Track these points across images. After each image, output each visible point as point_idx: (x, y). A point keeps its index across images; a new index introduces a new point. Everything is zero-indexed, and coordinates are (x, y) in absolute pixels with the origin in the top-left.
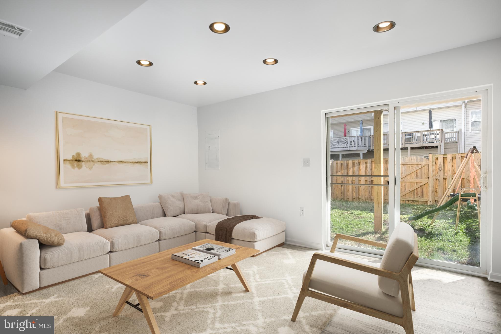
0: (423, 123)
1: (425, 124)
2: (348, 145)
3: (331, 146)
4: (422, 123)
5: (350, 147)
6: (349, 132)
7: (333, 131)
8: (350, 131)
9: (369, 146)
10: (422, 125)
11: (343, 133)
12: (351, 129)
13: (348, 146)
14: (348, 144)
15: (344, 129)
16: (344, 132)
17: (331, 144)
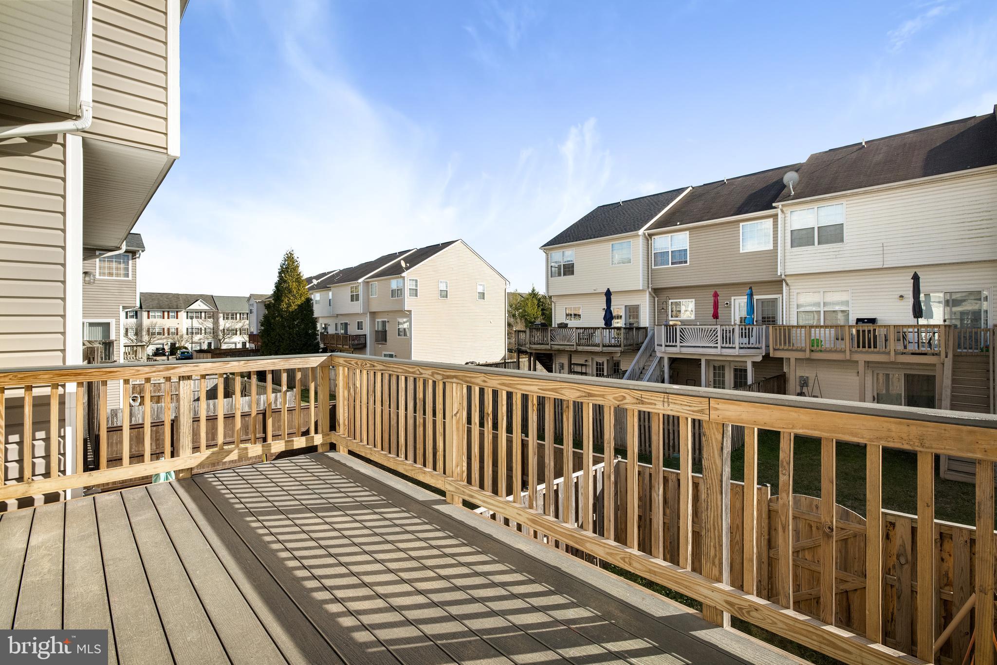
0: (901, 297)
1: (904, 300)
2: (717, 343)
3: (681, 342)
4: (897, 296)
5: (722, 347)
6: (727, 304)
7: (694, 300)
8: (730, 302)
9: (766, 346)
10: (899, 301)
11: (711, 311)
12: (733, 298)
13: (719, 345)
14: (719, 341)
15: (712, 304)
16: (713, 309)
17: (681, 336)
